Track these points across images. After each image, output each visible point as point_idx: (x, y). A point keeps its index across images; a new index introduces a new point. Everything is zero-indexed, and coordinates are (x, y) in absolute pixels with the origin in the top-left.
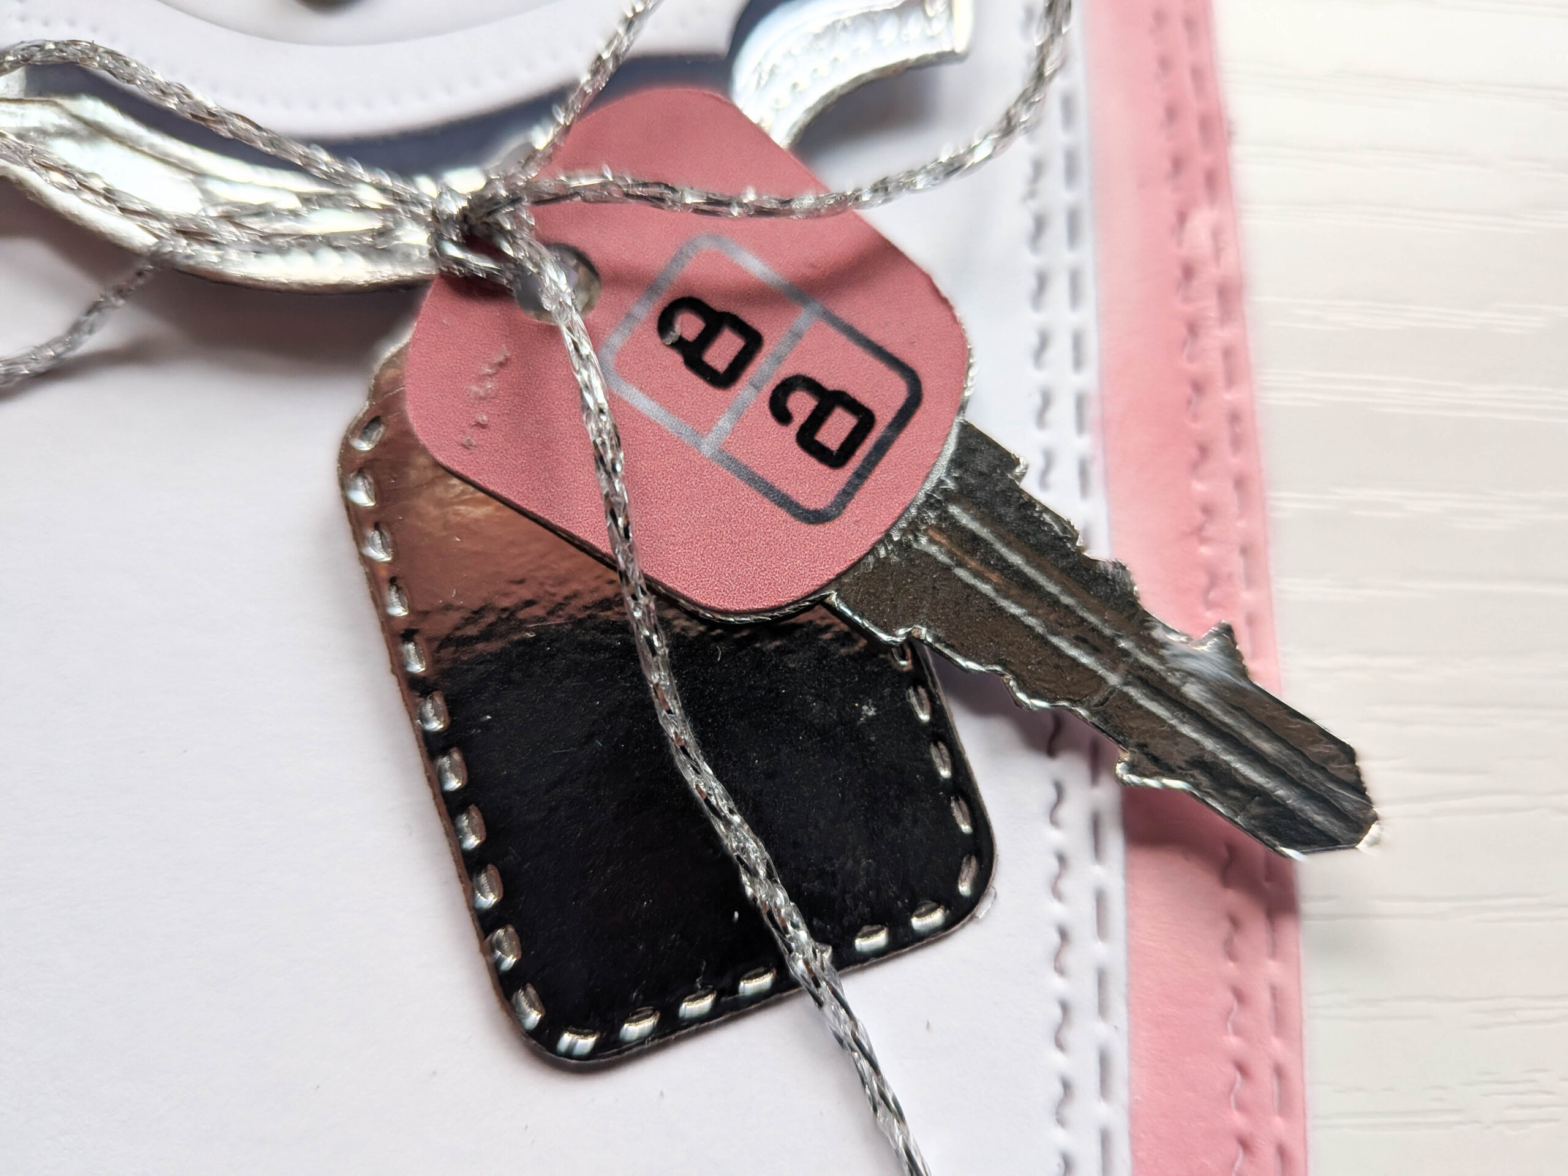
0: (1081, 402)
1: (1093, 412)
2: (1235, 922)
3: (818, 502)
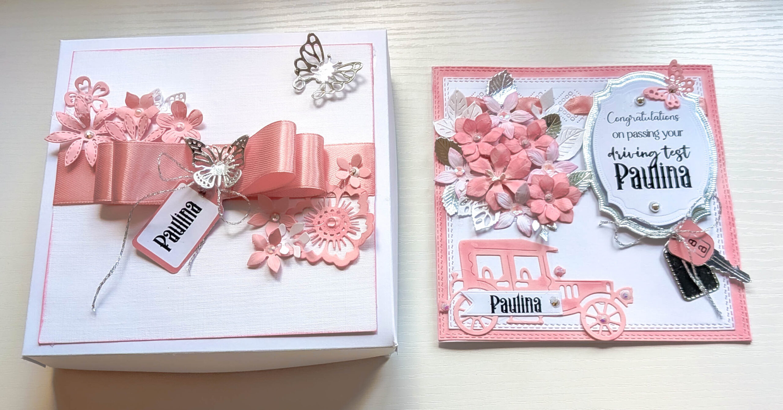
0: (723, 246)
1: (724, 247)
2: (739, 290)
3: (703, 256)
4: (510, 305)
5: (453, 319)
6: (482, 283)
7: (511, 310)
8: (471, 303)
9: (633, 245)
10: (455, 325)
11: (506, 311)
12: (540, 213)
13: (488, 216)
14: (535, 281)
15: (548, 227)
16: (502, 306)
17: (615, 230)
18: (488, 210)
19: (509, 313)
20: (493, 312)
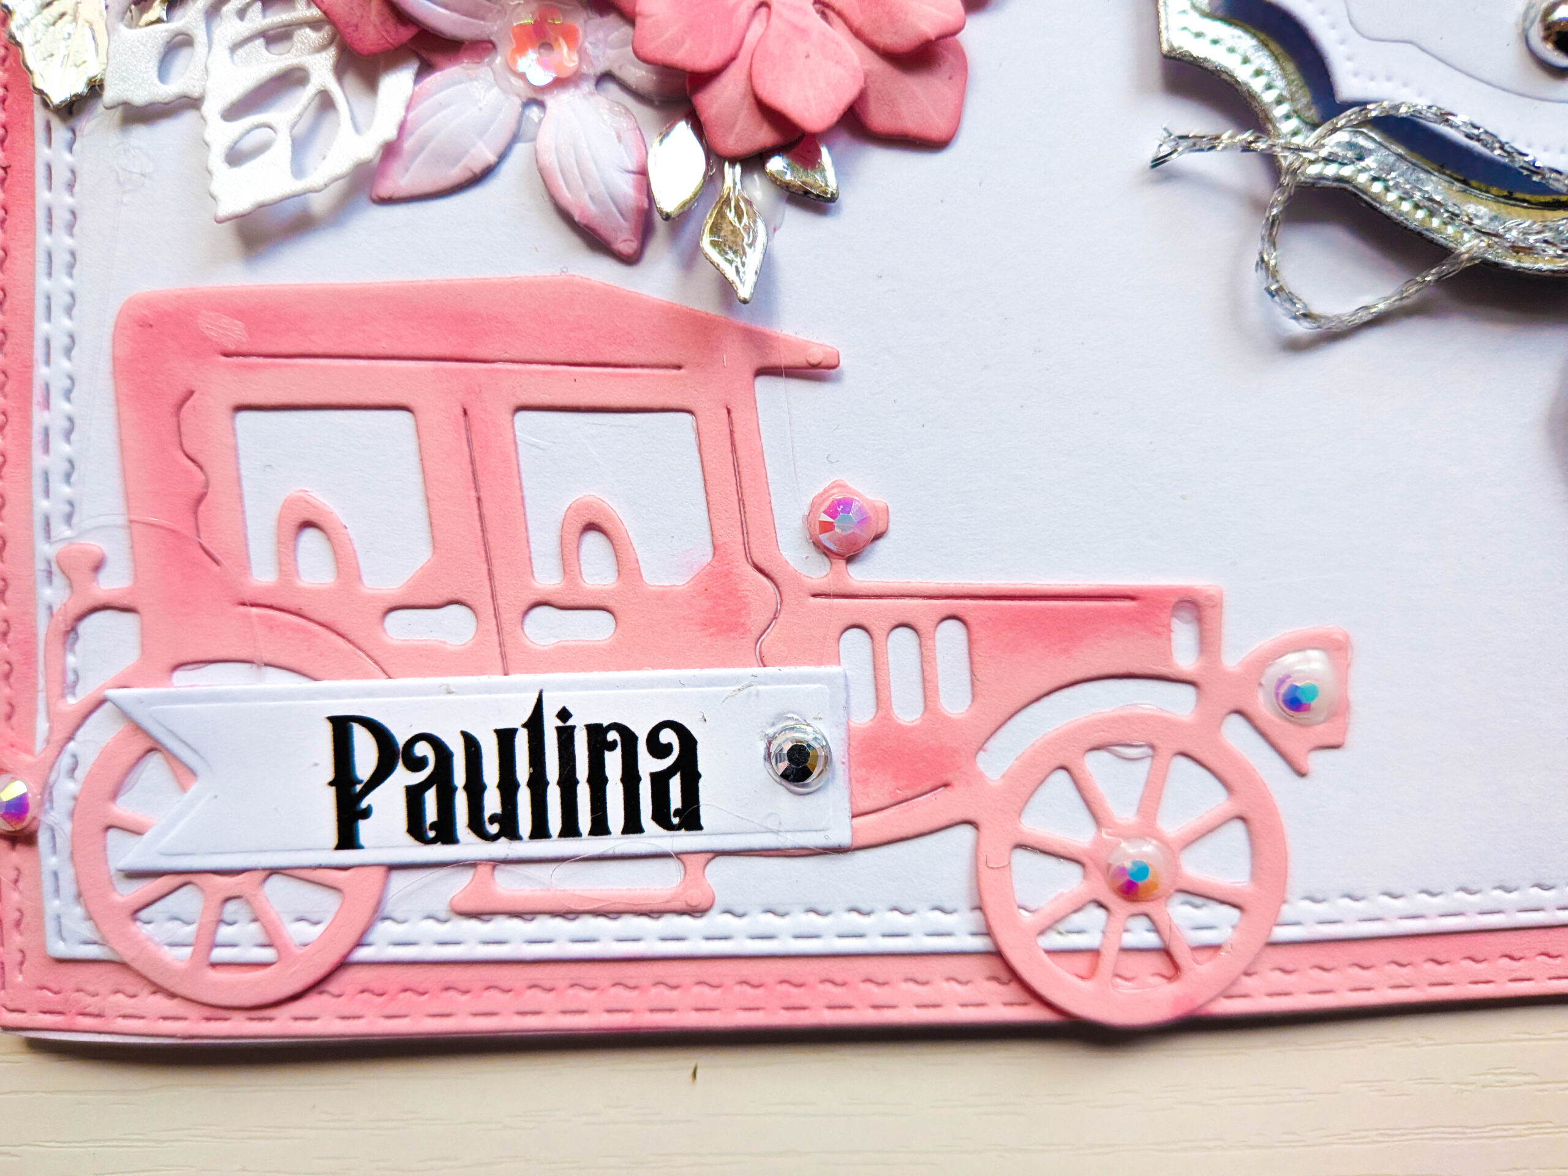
4: (475, 788)
5: (68, 887)
6: (271, 626)
7: (476, 824)
8: (193, 773)
9: (1378, 321)
10: (86, 930)
11: (446, 833)
12: (704, 62)
13: (326, 102)
14: (662, 596)
15: (775, 180)
16: (414, 795)
17: (1259, 206)
18: (331, 53)
19: (468, 845)
20: (347, 839)
